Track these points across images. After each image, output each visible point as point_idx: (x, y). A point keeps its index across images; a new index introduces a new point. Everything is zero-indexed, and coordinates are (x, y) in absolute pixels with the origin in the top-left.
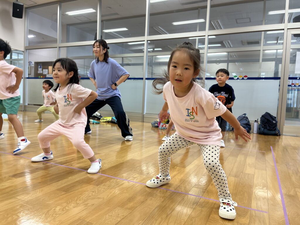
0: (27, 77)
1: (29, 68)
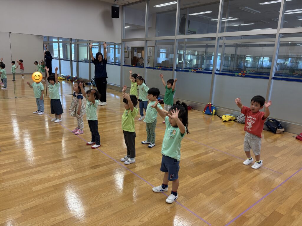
0: (124, 64)
1: (128, 52)
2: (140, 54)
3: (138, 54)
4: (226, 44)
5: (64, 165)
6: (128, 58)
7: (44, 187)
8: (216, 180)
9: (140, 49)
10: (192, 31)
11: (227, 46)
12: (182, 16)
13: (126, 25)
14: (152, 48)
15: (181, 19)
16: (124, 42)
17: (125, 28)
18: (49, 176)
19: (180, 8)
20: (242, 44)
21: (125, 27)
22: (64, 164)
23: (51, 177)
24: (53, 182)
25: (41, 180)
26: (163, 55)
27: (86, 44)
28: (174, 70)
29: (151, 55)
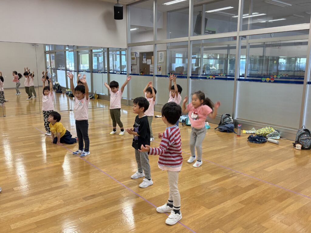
1: (135, 59)
2: (150, 60)
3: (147, 60)
4: (251, 44)
5: (51, 197)
6: (136, 65)
7: (25, 223)
8: (237, 211)
9: (149, 55)
10: (210, 31)
11: (252, 47)
13: (132, 27)
14: (163, 52)
16: (130, 47)
17: (131, 31)
18: (32, 210)
19: (193, 5)
20: (273, 43)
22: (51, 194)
23: (35, 211)
24: (37, 217)
25: (23, 215)
26: (179, 60)
27: (87, 51)
28: (189, 77)
29: (163, 60)
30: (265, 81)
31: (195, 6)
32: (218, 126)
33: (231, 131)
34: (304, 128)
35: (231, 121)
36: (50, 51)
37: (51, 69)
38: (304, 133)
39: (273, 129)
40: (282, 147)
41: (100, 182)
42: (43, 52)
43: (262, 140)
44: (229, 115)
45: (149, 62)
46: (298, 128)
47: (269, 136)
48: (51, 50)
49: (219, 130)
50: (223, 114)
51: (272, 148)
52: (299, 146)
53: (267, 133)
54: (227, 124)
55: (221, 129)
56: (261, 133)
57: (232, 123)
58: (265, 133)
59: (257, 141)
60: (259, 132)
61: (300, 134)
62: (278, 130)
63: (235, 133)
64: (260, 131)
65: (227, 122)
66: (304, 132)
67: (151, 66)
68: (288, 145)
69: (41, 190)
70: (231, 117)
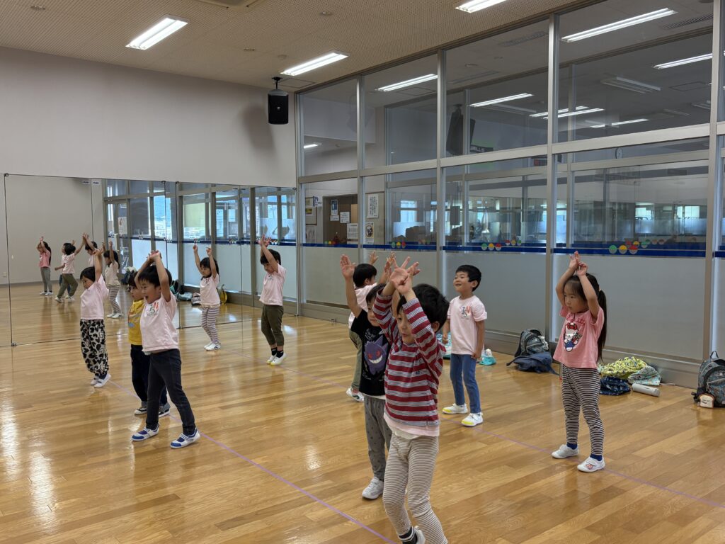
1: (314, 211)
2: (348, 213)
3: (342, 213)
4: (577, 174)
5: (141, 523)
6: (316, 225)
9: (346, 202)
10: (481, 147)
11: (579, 179)
12: (453, 110)
13: (308, 140)
14: (376, 196)
15: (450, 117)
16: (303, 185)
17: (305, 150)
21: (306, 147)
22: (140, 518)
26: (408, 214)
27: (202, 195)
28: (441, 248)
29: (377, 213)
30: (618, 253)
31: (449, 93)
32: (513, 358)
33: (546, 368)
34: (714, 356)
35: (543, 347)
36: (114, 197)
37: (119, 237)
38: (716, 370)
39: (641, 362)
40: (668, 403)
41: (253, 487)
42: (101, 200)
43: (619, 387)
44: (537, 333)
45: (345, 217)
46: (701, 359)
47: (635, 379)
48: (117, 195)
49: (516, 368)
50: (525, 331)
51: (646, 405)
52: (707, 400)
53: (629, 370)
54: (534, 352)
55: (521, 364)
56: (615, 372)
57: (547, 351)
58: (624, 372)
59: (608, 389)
60: (610, 370)
61: (707, 371)
62: (656, 363)
63: (554, 373)
64: (612, 368)
65: (535, 349)
66: (717, 365)
67: (349, 226)
68: (682, 399)
69: (114, 508)
70: (543, 338)
